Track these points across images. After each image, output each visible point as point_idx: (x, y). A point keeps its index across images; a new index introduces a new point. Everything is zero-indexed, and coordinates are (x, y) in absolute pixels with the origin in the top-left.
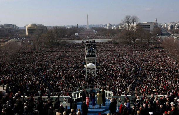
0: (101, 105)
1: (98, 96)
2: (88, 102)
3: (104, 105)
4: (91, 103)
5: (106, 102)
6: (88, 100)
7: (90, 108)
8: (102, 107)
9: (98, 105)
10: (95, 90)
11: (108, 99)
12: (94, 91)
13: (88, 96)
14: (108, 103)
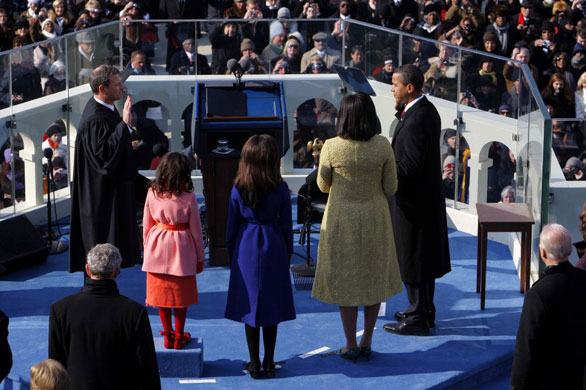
0: (371, 313)
1: (329, 174)
2: (176, 269)
3: (422, 320)
4: (214, 281)
5: (460, 275)
6: (174, 236)
7: (209, 356)
8: (385, 342)
9: (334, 321)
10: (275, 89)
11: (485, 227)
12: (256, 108)
13: (175, 184)
14: (481, 290)
